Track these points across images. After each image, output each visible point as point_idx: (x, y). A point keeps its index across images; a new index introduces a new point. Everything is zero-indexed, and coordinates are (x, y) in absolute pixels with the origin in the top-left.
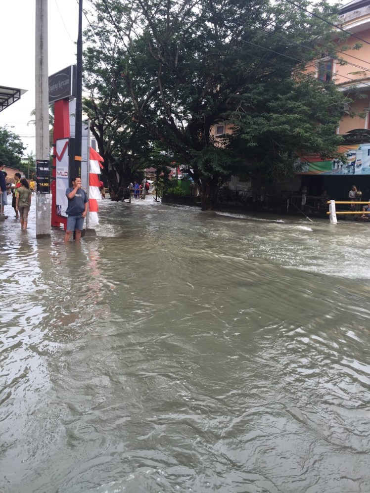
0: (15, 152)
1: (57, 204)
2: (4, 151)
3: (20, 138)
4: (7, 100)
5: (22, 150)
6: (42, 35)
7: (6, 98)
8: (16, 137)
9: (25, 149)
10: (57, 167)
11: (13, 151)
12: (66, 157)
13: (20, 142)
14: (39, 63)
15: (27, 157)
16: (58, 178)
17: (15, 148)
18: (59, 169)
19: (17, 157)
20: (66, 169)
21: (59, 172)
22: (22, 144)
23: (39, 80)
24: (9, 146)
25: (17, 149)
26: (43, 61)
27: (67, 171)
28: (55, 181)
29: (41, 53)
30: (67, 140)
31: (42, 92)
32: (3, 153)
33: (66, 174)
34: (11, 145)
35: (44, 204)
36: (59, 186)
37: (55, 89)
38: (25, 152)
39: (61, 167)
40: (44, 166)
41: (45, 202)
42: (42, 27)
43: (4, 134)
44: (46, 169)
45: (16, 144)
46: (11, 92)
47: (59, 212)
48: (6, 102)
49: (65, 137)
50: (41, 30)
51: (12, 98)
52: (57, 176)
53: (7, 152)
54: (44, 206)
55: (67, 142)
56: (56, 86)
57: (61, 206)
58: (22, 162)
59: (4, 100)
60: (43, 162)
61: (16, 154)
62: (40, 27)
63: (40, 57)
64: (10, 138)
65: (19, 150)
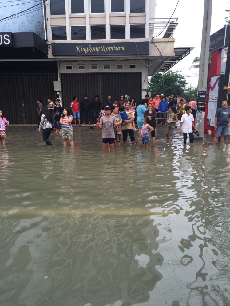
0: (181, 87)
1: (208, 118)
2: (175, 87)
3: (184, 78)
4: (181, 55)
5: (185, 85)
6: (208, 10)
7: (181, 54)
8: (182, 77)
9: (187, 84)
10: (210, 95)
11: (180, 86)
12: (217, 88)
13: (184, 80)
14: (205, 29)
15: (187, 89)
16: (210, 101)
17: (181, 84)
18: (211, 96)
19: (182, 89)
20: (216, 95)
21: (211, 98)
22: (185, 81)
23: (204, 40)
24: (178, 83)
25: (182, 85)
26: (208, 27)
27: (217, 97)
28: (208, 104)
29: (207, 22)
30: (219, 76)
31: (205, 47)
32: (174, 88)
33: (216, 99)
34: (179, 82)
35: (200, 118)
36: (210, 106)
37: (213, 44)
38: (187, 86)
39: (213, 95)
40: (202, 94)
41: (201, 117)
42: (208, 5)
43: (175, 76)
44: (204, 96)
45: (182, 82)
46: (185, 50)
47: (208, 123)
48: (181, 57)
49: (217, 75)
50: (208, 7)
51: (184, 54)
52: (210, 100)
53: (176, 86)
54: (200, 120)
55: (218, 78)
56: (214, 42)
57: (210, 120)
58: (185, 92)
59: (179, 56)
60: (202, 92)
61: (182, 87)
62: (207, 5)
63: (206, 25)
64: (179, 78)
65: (184, 85)
